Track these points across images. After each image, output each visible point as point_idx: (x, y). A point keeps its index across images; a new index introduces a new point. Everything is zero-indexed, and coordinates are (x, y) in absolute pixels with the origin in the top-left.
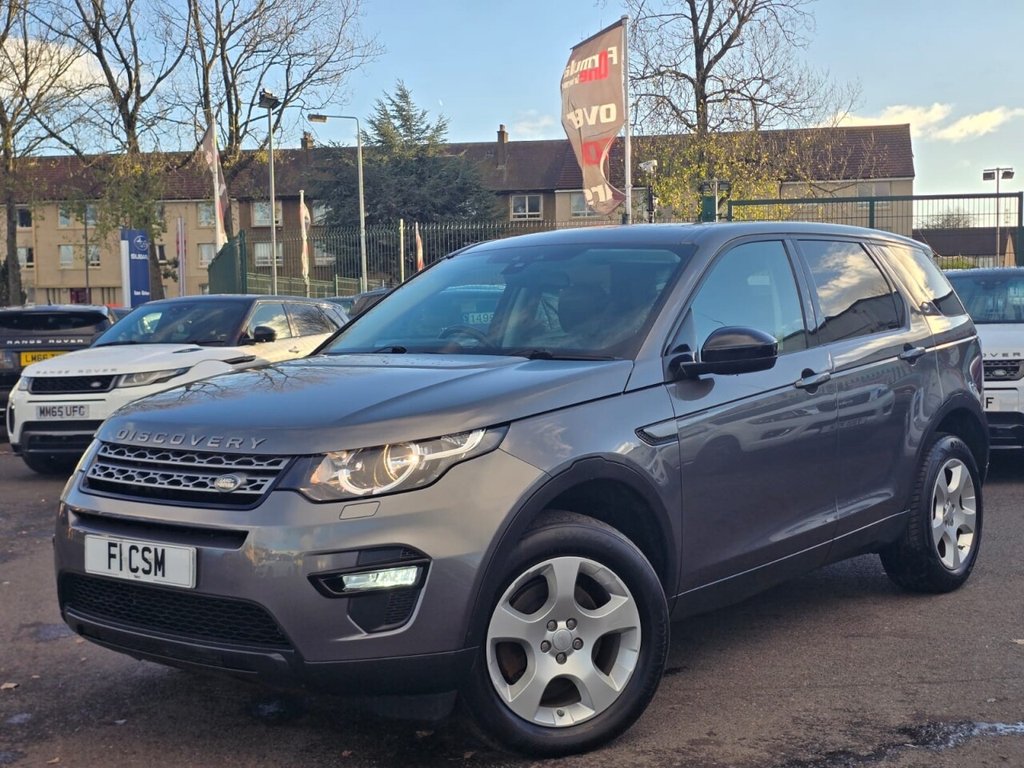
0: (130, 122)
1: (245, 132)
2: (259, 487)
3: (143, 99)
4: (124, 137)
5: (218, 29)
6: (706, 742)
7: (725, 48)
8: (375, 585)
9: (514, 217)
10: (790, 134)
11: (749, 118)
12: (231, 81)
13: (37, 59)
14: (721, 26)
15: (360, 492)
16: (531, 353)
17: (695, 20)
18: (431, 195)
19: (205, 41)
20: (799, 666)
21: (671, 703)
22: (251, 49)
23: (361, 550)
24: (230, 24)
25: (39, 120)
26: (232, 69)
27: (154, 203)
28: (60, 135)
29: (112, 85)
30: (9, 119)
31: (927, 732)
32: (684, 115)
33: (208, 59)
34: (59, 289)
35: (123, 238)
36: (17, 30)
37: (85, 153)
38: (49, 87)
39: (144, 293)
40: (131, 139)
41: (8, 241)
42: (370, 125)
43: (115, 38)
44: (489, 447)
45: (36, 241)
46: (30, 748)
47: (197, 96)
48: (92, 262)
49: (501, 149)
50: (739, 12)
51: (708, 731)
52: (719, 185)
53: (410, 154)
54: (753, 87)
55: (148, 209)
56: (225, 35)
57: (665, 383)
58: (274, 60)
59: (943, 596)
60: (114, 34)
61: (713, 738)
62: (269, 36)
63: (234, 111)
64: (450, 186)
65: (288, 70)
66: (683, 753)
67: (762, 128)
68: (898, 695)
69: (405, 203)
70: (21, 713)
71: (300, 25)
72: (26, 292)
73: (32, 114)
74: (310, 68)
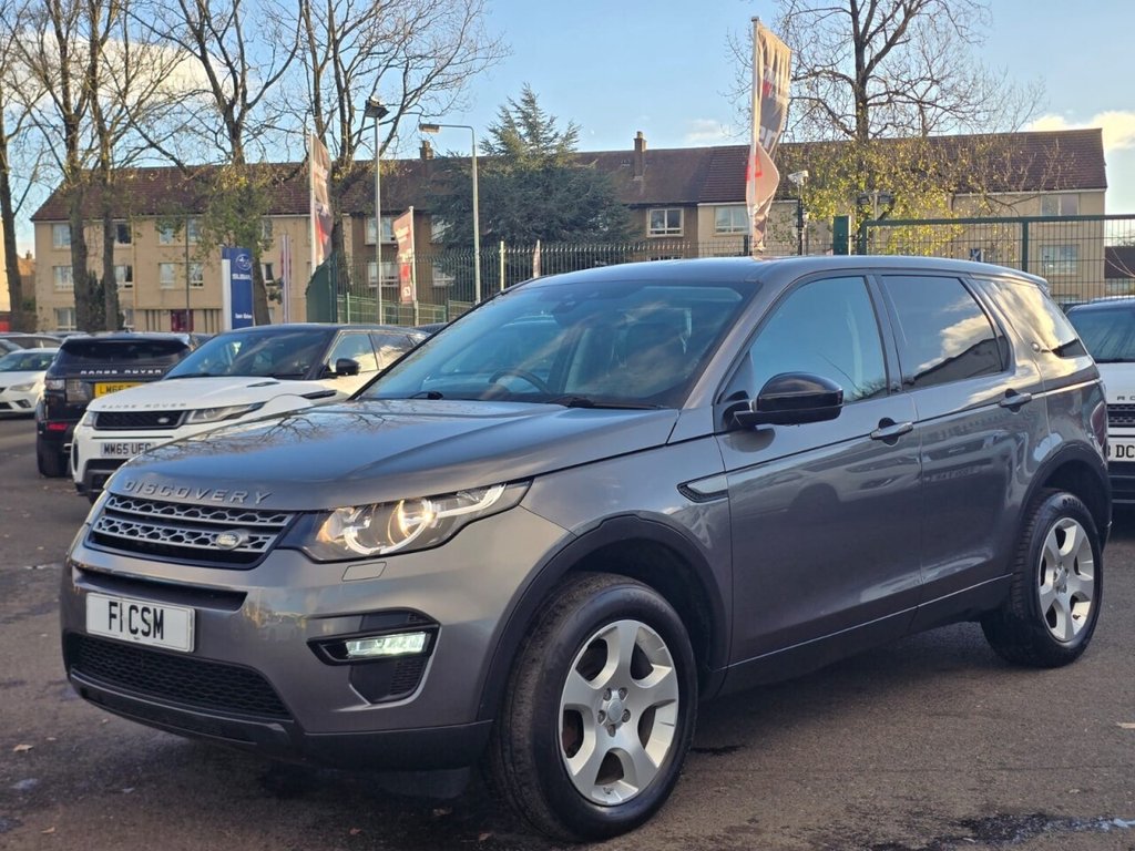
0: (235, 130)
1: (359, 141)
2: (260, 545)
3: (250, 106)
4: (228, 146)
5: (331, 29)
6: (745, 829)
7: (889, 45)
8: (380, 652)
9: (652, 232)
10: (962, 140)
11: (917, 123)
12: (344, 85)
13: (138, 63)
14: (885, 20)
15: (366, 551)
16: (571, 400)
17: (855, 14)
18: (558, 209)
19: (317, 43)
20: (869, 747)
21: (718, 785)
22: (366, 52)
23: (364, 614)
24: (344, 24)
25: (139, 129)
26: (346, 73)
27: (259, 219)
28: (161, 145)
29: (217, 91)
30: (108, 128)
31: (993, 825)
32: (841, 120)
33: (320, 62)
34: (159, 311)
35: (224, 257)
36: (117, 33)
37: (187, 164)
38: (151, 93)
39: (246, 316)
40: (236, 150)
41: (104, 259)
42: (492, 134)
43: (220, 40)
44: (508, 504)
45: (135, 259)
46: (29, 816)
47: (307, 102)
48: (193, 282)
49: (638, 159)
50: (905, 6)
51: (750, 818)
52: (879, 198)
53: (535, 165)
54: (921, 88)
55: (253, 226)
56: (338, 36)
57: (714, 434)
58: (391, 63)
59: (1052, 672)
60: (219, 36)
61: (753, 825)
62: (385, 37)
63: (347, 118)
64: (579, 200)
65: (405, 73)
66: (717, 841)
67: (930, 134)
68: (972, 782)
69: (530, 219)
70: (28, 778)
71: (420, 24)
72: (124, 314)
73: (132, 123)
74: (429, 71)
